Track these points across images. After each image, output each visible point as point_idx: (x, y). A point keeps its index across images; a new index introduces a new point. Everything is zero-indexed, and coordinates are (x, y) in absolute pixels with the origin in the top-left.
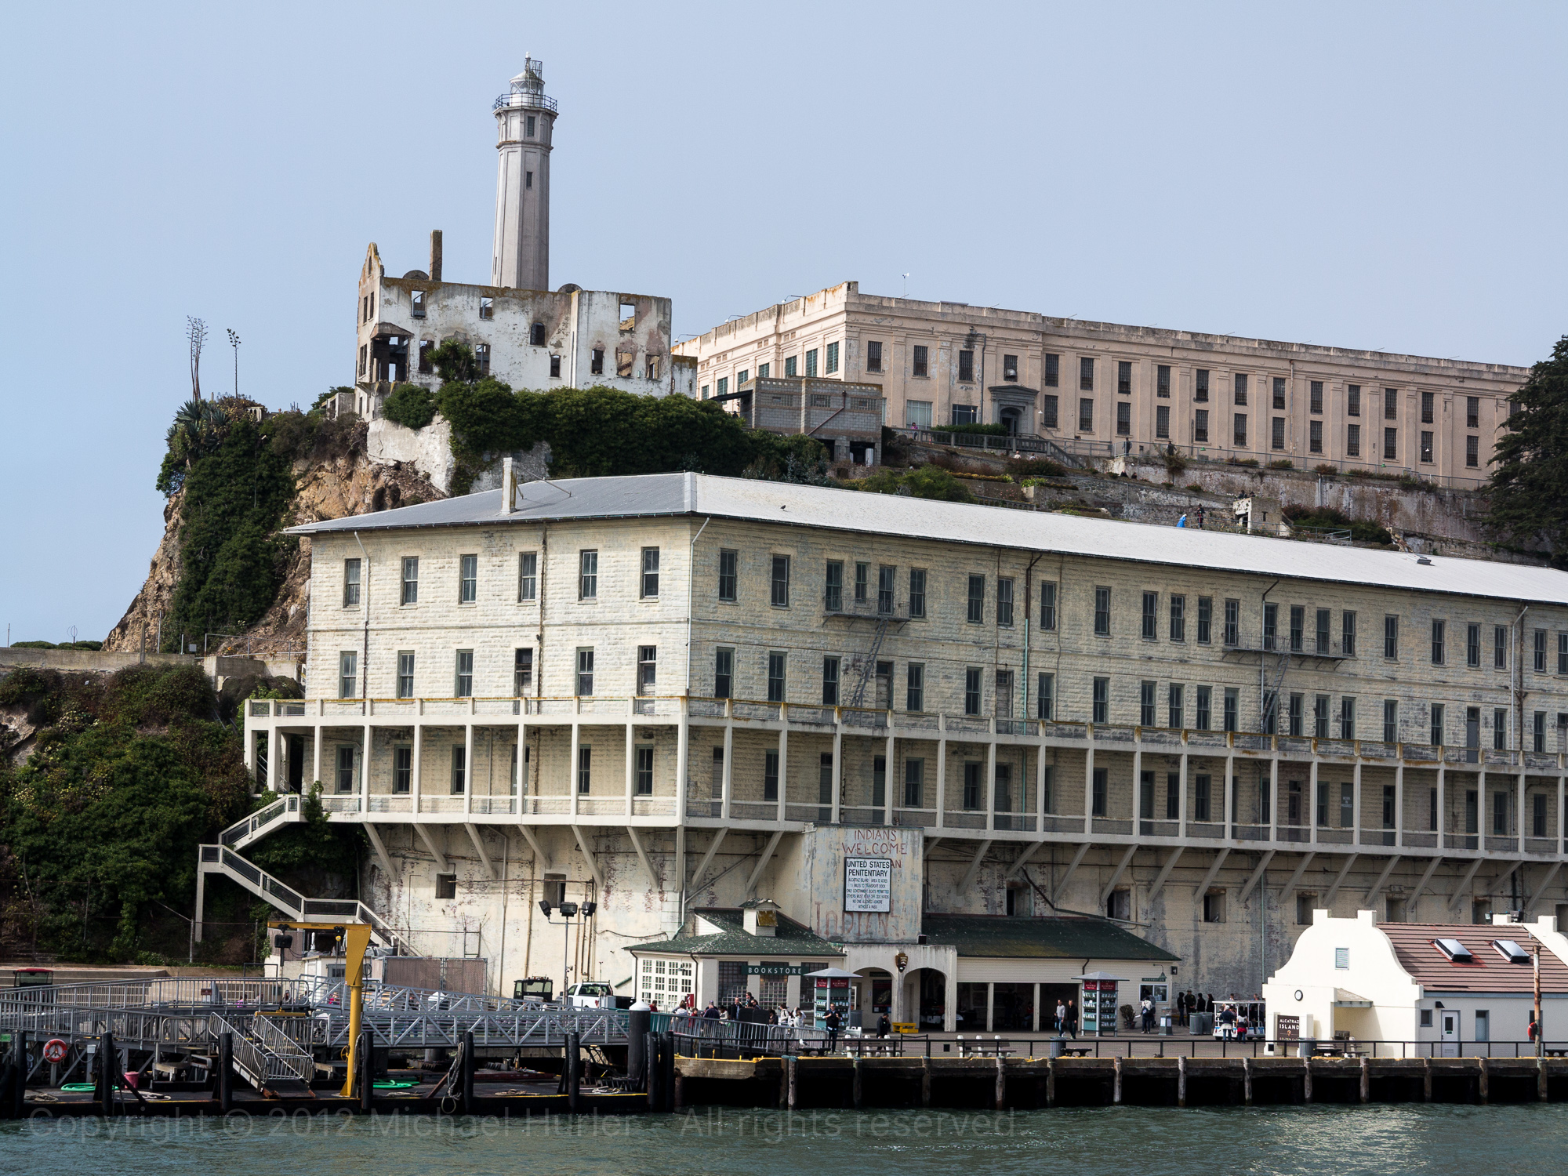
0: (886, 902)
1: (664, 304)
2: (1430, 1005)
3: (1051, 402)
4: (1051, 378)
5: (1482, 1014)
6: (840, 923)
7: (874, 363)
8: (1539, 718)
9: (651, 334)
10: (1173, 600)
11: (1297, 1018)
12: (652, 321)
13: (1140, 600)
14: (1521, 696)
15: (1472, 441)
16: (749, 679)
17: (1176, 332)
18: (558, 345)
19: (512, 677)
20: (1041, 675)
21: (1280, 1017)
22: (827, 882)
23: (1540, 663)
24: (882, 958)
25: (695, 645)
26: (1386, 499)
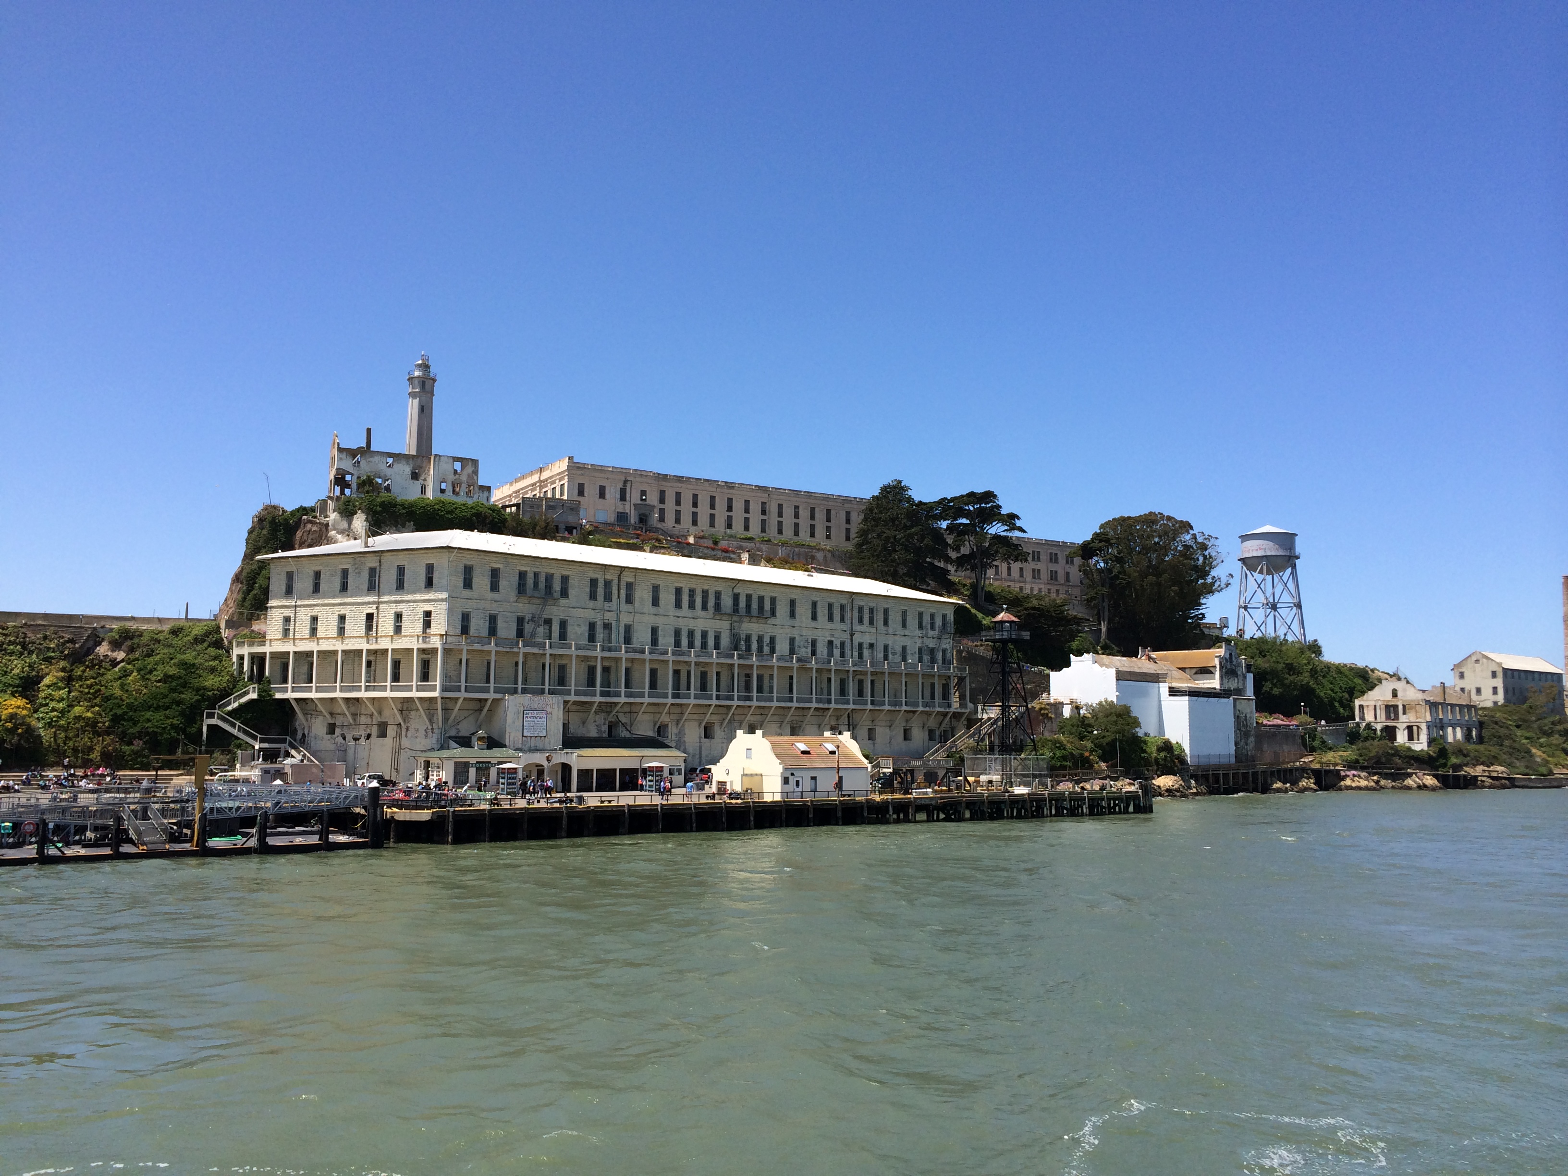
0: (544, 731)
1: (475, 462)
2: (788, 774)
3: (662, 512)
4: (662, 500)
5: (814, 778)
6: (520, 742)
7: (581, 493)
8: (860, 645)
9: (469, 476)
10: (690, 591)
11: (726, 782)
12: (469, 469)
13: (674, 591)
14: (852, 635)
15: (848, 531)
16: (478, 625)
17: (718, 481)
18: (425, 480)
19: (364, 627)
20: (625, 625)
21: (719, 782)
22: (514, 722)
23: (861, 621)
24: (540, 758)
25: (450, 610)
26: (810, 554)
